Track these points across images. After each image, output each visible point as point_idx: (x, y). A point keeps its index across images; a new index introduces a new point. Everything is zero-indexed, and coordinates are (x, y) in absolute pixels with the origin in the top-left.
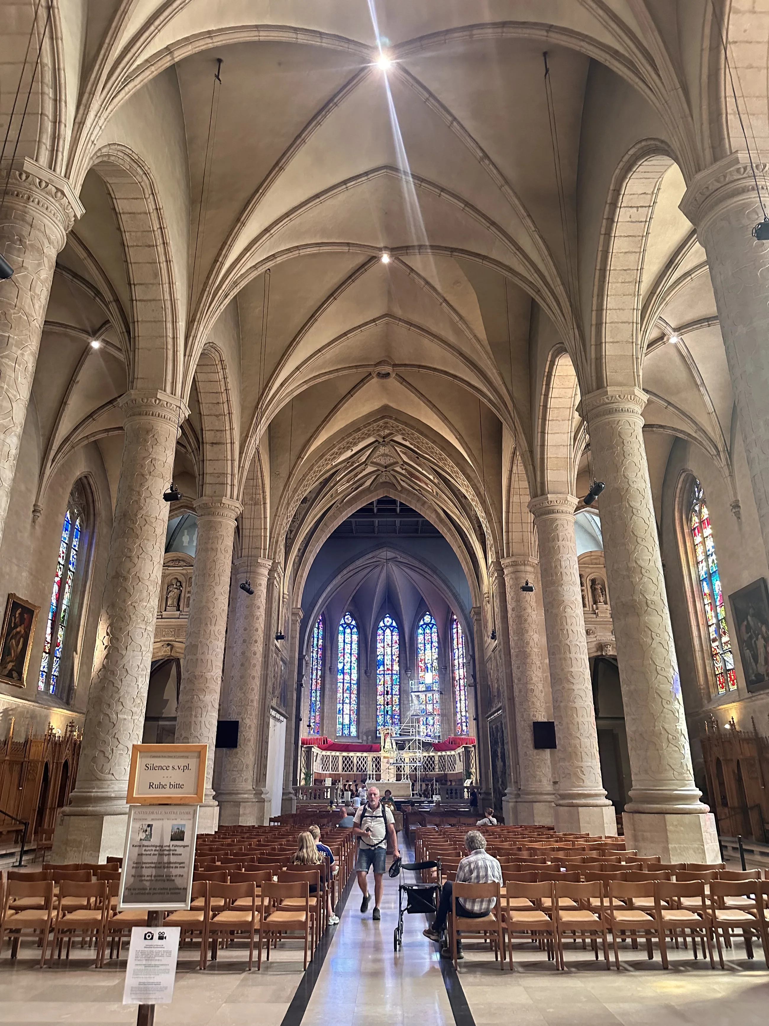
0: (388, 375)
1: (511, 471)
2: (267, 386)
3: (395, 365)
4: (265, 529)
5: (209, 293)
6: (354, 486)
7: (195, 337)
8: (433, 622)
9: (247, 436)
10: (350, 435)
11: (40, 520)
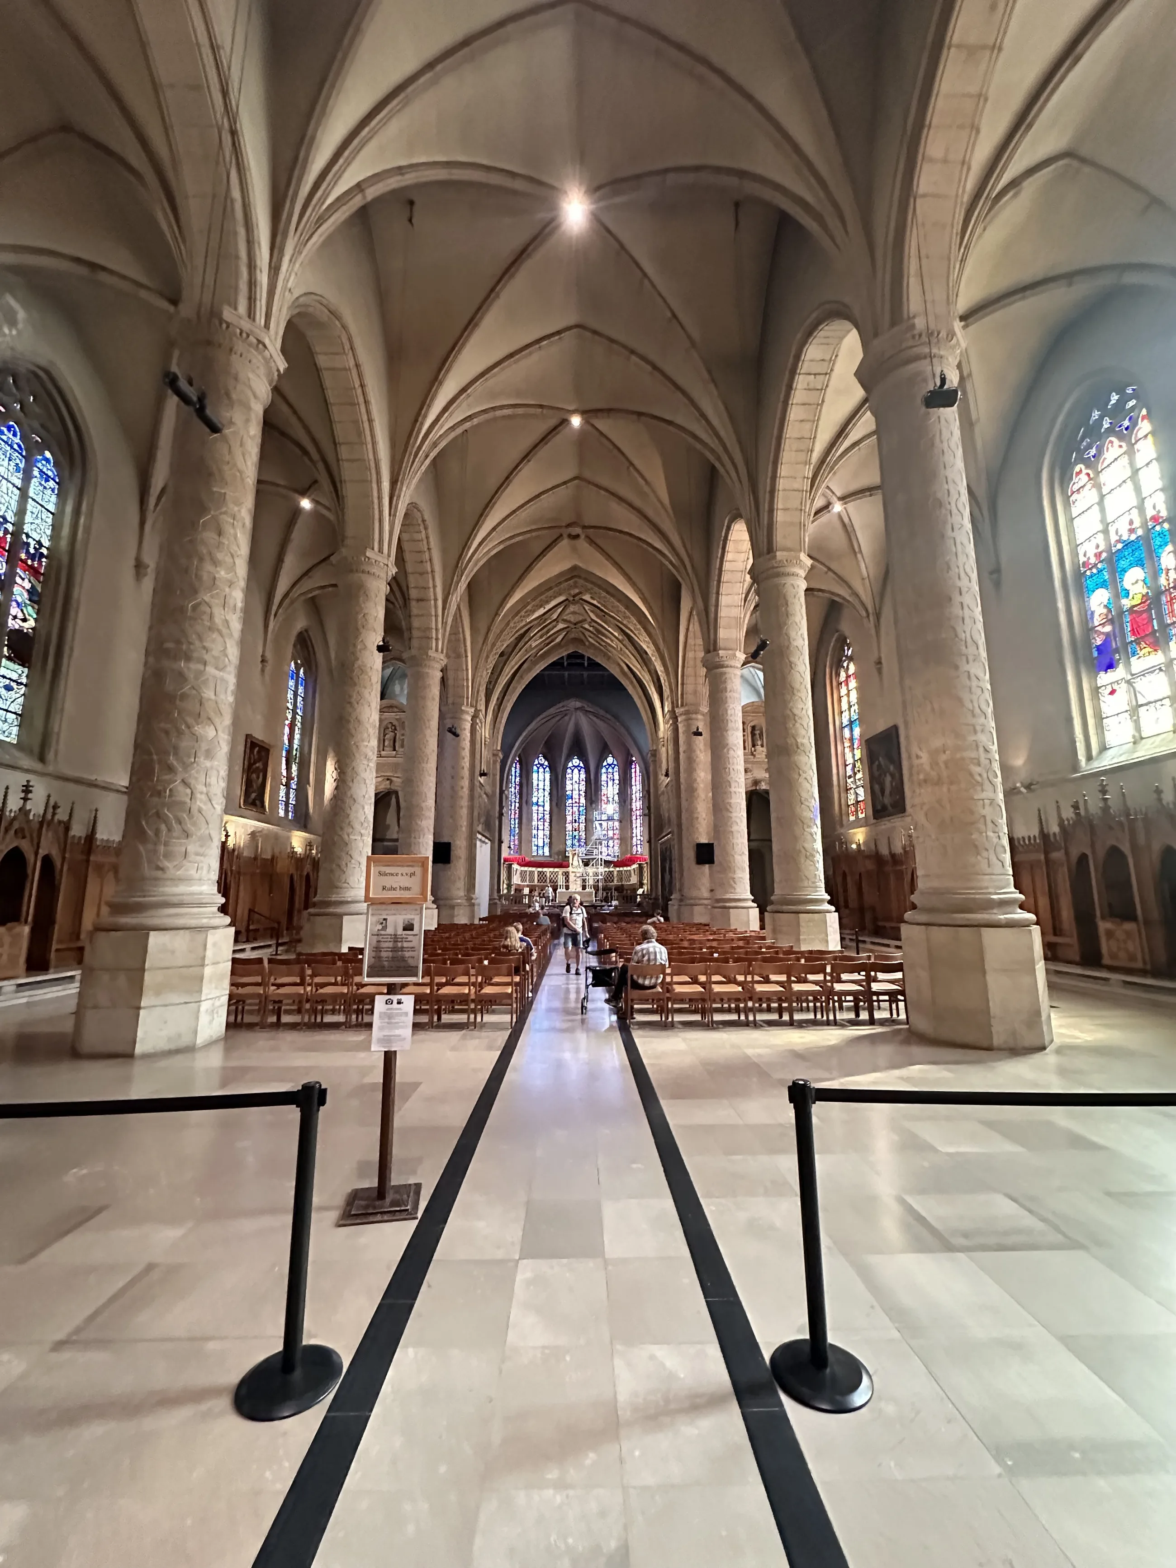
0: (577, 537)
1: (688, 629)
2: (466, 546)
3: (584, 527)
4: (467, 679)
5: (411, 454)
6: (547, 641)
7: (399, 496)
8: (615, 763)
9: (449, 593)
10: (542, 594)
11: (268, 669)
